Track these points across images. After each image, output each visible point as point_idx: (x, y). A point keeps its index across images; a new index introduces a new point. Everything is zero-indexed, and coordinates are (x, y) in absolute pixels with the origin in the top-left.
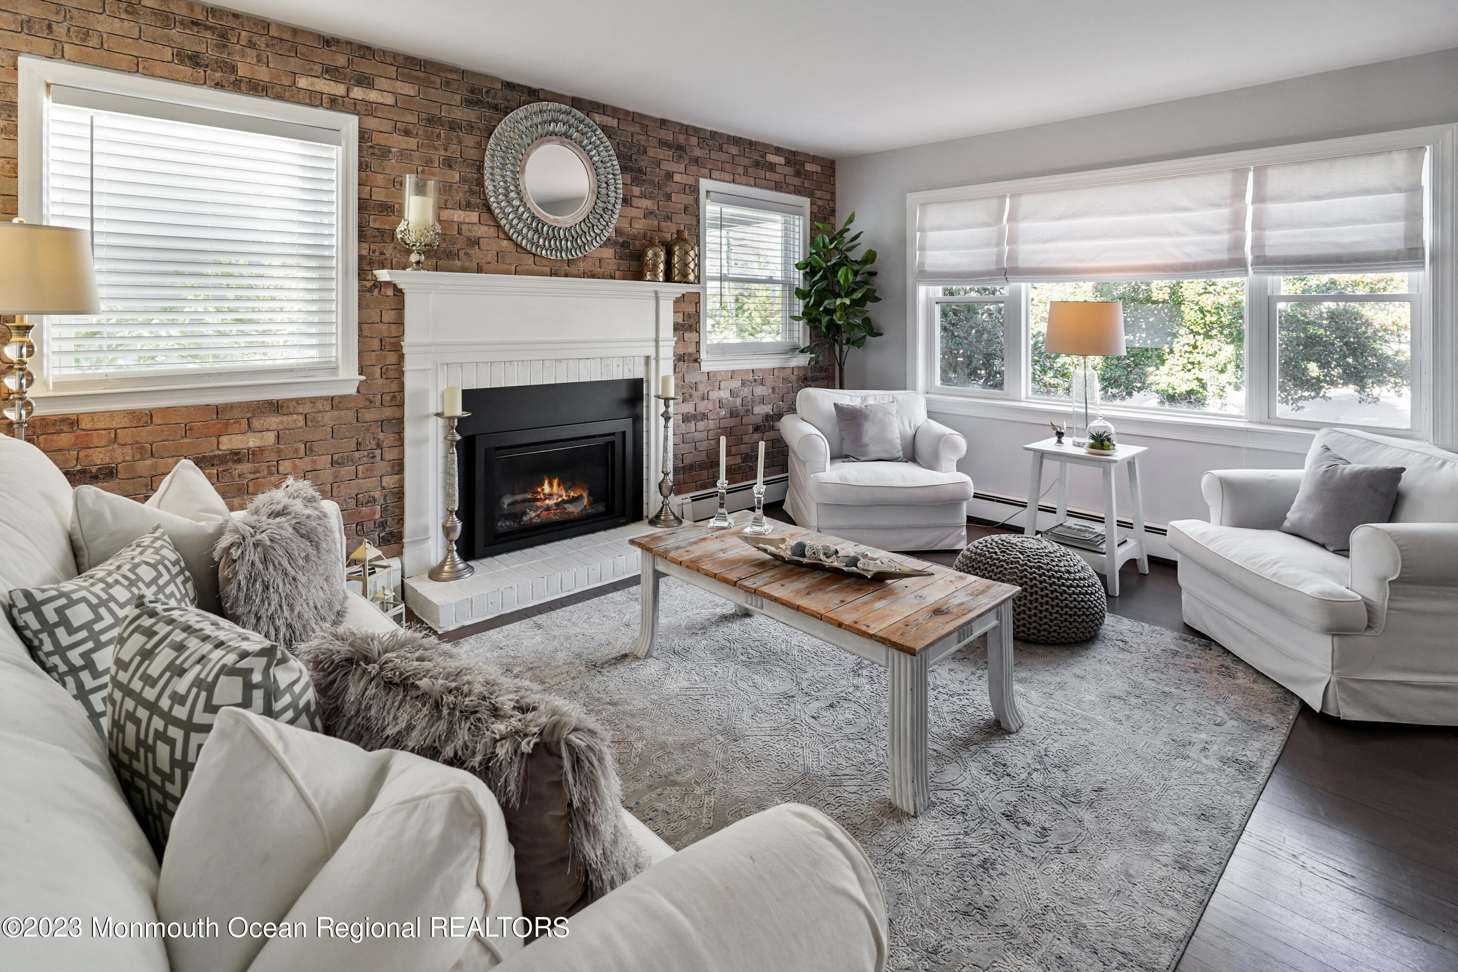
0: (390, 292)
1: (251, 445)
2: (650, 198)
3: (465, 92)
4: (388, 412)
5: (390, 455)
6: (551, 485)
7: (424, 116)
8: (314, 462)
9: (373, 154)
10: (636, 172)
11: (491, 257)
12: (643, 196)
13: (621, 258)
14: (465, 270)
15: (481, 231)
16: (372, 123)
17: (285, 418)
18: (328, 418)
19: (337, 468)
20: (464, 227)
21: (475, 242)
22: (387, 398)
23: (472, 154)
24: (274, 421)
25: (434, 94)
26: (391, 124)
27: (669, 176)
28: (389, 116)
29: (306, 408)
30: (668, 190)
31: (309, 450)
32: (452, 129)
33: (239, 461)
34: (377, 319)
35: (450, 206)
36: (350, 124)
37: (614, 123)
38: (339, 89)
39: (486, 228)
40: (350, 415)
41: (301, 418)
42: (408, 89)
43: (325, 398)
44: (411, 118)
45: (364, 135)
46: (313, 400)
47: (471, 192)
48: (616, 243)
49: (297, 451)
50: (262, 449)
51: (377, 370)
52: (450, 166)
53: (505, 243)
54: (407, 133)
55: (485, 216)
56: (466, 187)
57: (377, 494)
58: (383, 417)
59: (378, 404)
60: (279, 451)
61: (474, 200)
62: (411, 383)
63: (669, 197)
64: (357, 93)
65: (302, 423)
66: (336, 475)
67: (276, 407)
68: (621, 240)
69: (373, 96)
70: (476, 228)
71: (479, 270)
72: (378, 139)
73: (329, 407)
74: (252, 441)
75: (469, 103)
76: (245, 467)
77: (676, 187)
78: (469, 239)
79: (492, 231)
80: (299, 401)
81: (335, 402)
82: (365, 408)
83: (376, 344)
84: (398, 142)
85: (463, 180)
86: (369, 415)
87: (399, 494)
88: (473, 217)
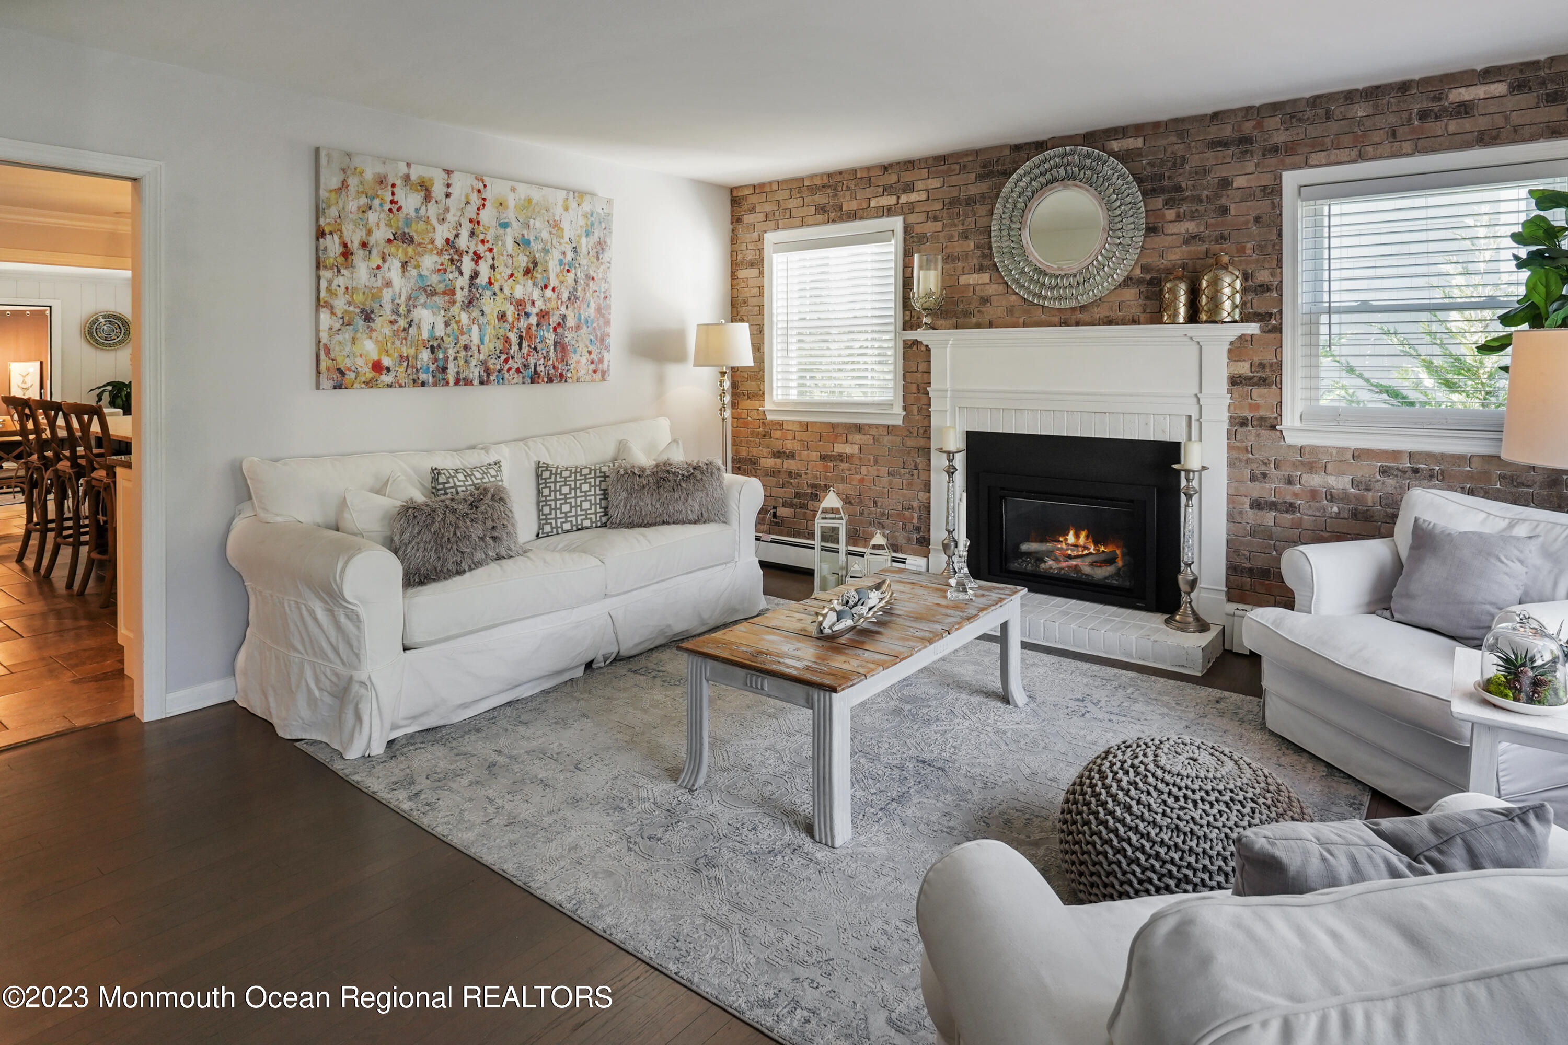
0: (923, 349)
1: (847, 451)
2: (1192, 218)
3: (979, 169)
4: (922, 442)
5: (923, 477)
6: (1077, 536)
7: (947, 201)
8: (878, 470)
9: (913, 242)
10: (1169, 192)
11: (1001, 312)
12: (1179, 218)
13: (1147, 298)
14: (978, 326)
15: (993, 289)
16: (912, 218)
17: (863, 437)
18: (886, 440)
19: (890, 478)
20: (977, 288)
21: (985, 300)
22: (921, 431)
23: (983, 222)
24: (857, 437)
25: (954, 180)
26: (925, 215)
27: (1225, 183)
28: (923, 209)
29: (873, 431)
30: (1224, 201)
31: (876, 462)
32: (968, 204)
33: (842, 461)
34: (915, 369)
35: (966, 272)
36: (897, 223)
37: (1138, 143)
38: (891, 200)
39: (996, 286)
40: (898, 439)
41: (871, 438)
42: (935, 183)
43: (883, 426)
44: (938, 206)
45: (907, 230)
46: (877, 426)
47: (984, 256)
48: (1140, 281)
49: (869, 460)
50: (852, 455)
51: (915, 409)
52: (966, 237)
53: (1013, 298)
54: (935, 219)
55: (995, 275)
56: (979, 253)
57: (915, 504)
58: (918, 445)
59: (915, 435)
60: (860, 459)
61: (986, 263)
62: (935, 421)
63: (1224, 211)
64: (904, 199)
65: (872, 441)
66: (890, 483)
67: (859, 428)
68: (1148, 277)
69: (914, 197)
70: (987, 287)
71: (991, 325)
72: (918, 229)
73: (886, 433)
74: (848, 449)
75: (981, 177)
76: (844, 466)
77: (1238, 195)
78: (982, 298)
79: (1001, 288)
80: (870, 426)
81: (890, 429)
82: (906, 436)
83: (914, 388)
84: (931, 228)
85: (977, 247)
86: (910, 443)
87: (927, 509)
88: (985, 277)
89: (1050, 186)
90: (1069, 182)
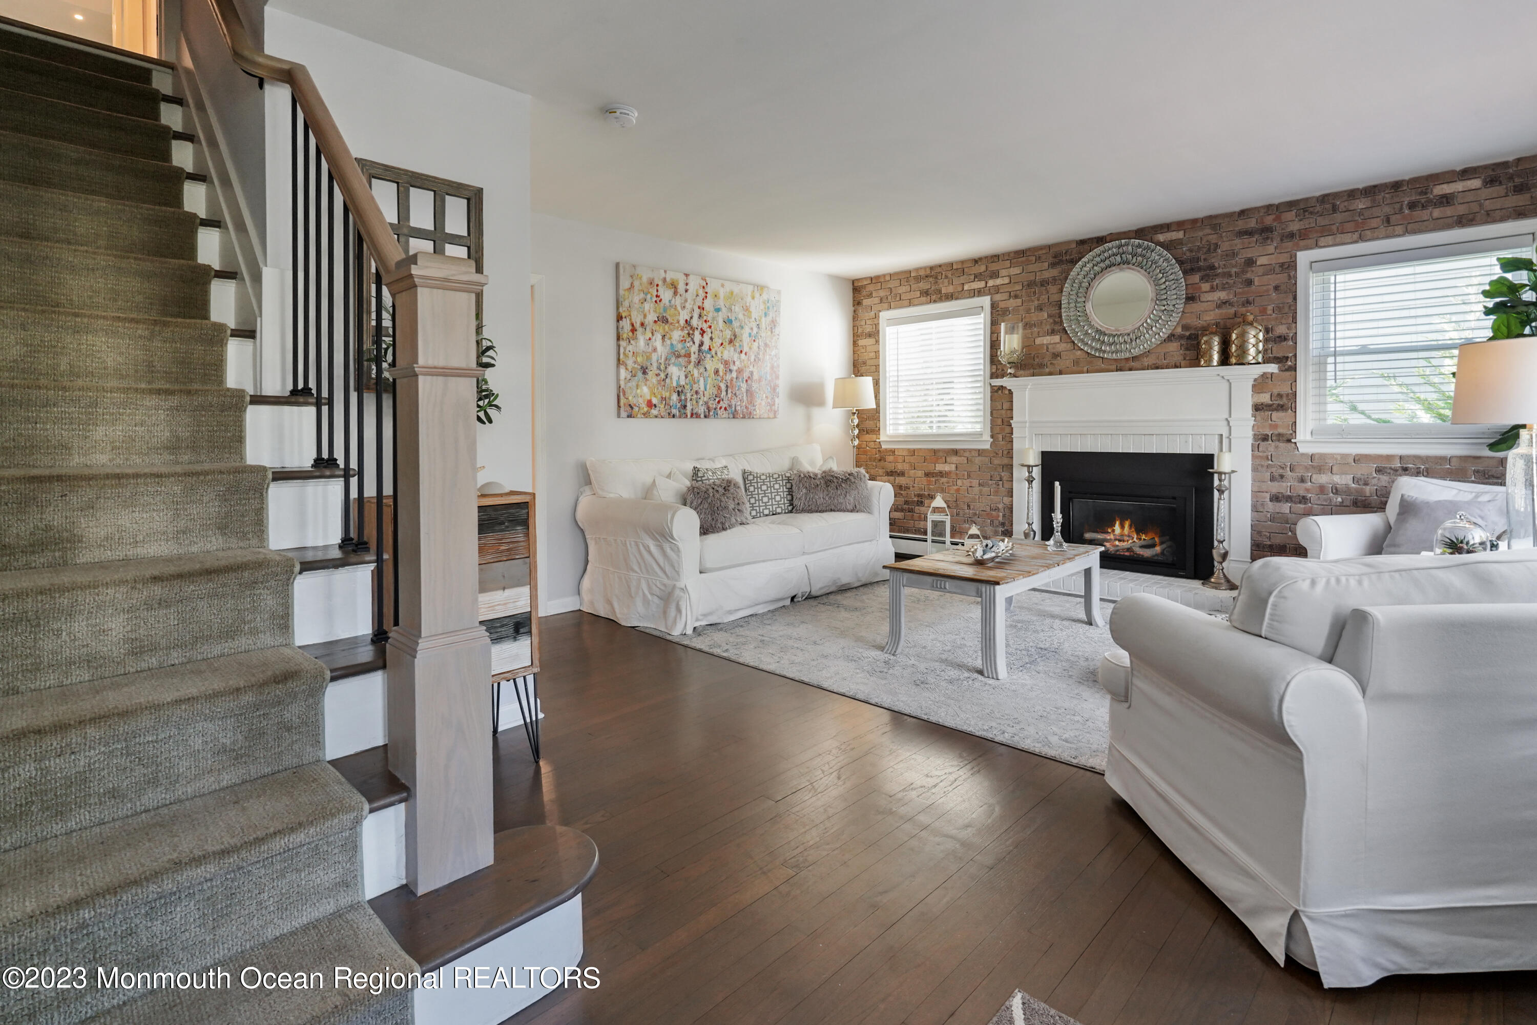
0: (1007, 392)
1: (946, 469)
2: (1223, 289)
3: (1051, 259)
4: (1006, 461)
5: (1007, 485)
7: (1025, 283)
8: (971, 482)
9: (999, 315)
10: (1205, 270)
11: (1069, 363)
12: (1213, 289)
13: (1188, 349)
14: (1051, 373)
15: (1063, 347)
16: (998, 297)
17: (959, 458)
18: (978, 460)
19: (981, 488)
20: (1050, 347)
21: (1056, 355)
22: (1005, 452)
23: (1055, 298)
24: (954, 459)
25: (1031, 268)
26: (1008, 294)
27: (1251, 262)
28: (1006, 290)
29: (967, 454)
30: (1249, 275)
31: (969, 476)
32: (1042, 285)
33: (942, 476)
34: (1000, 407)
35: (1041, 335)
36: (986, 301)
37: (1180, 235)
38: (981, 284)
39: (1066, 344)
40: (987, 459)
41: (965, 459)
42: (1016, 270)
43: (975, 450)
44: (1018, 287)
45: (993, 306)
46: (970, 450)
47: (1055, 323)
48: (1181, 337)
49: (964, 475)
50: (950, 472)
51: (1000, 437)
52: (1041, 310)
53: (1079, 353)
54: (1016, 297)
55: (1064, 337)
56: (1051, 321)
57: (1001, 506)
58: (1003, 463)
59: (1000, 455)
60: (957, 474)
61: (1057, 328)
62: (1016, 445)
63: (1249, 282)
64: (991, 283)
65: (966, 461)
66: (981, 491)
67: (955, 452)
68: (1188, 333)
69: (999, 281)
70: (1058, 345)
72: (1002, 305)
73: (977, 455)
75: (1053, 265)
76: (944, 480)
77: (1260, 270)
78: (1054, 354)
79: (1070, 346)
80: (964, 450)
81: (980, 452)
82: (994, 457)
83: (999, 422)
84: (1012, 303)
85: (1049, 316)
86: (997, 461)
87: (1011, 509)
88: (1056, 339)
89: (1108, 269)
90: (1124, 266)
